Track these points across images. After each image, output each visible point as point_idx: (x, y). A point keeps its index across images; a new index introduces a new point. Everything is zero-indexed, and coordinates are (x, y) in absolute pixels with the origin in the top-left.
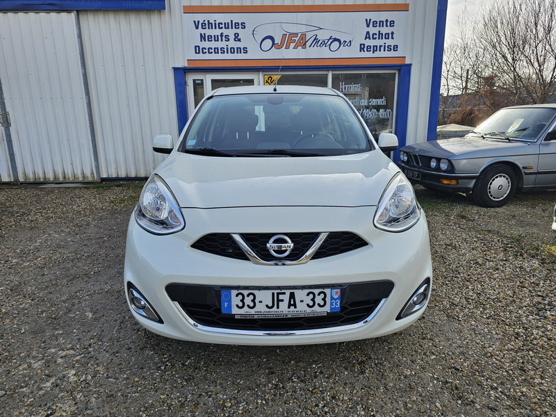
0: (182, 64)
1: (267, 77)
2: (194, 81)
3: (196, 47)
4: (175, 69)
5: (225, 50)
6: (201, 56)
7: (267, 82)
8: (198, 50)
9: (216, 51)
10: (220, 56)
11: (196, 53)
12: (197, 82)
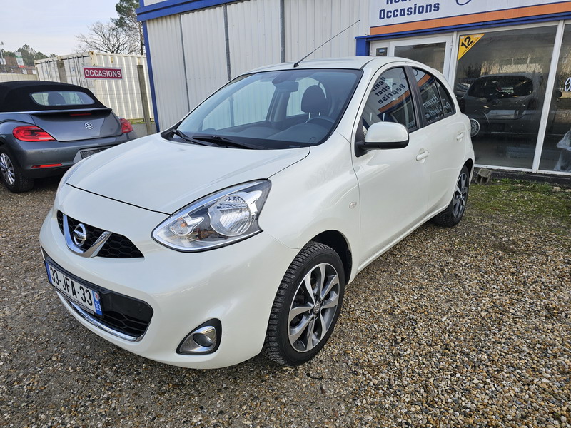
0: (365, 32)
1: (463, 38)
2: (378, 50)
3: (381, 11)
4: (358, 39)
5: (413, 10)
6: (386, 21)
7: (463, 44)
8: (383, 14)
9: (402, 12)
10: (406, 18)
11: (381, 18)
12: (380, 51)
